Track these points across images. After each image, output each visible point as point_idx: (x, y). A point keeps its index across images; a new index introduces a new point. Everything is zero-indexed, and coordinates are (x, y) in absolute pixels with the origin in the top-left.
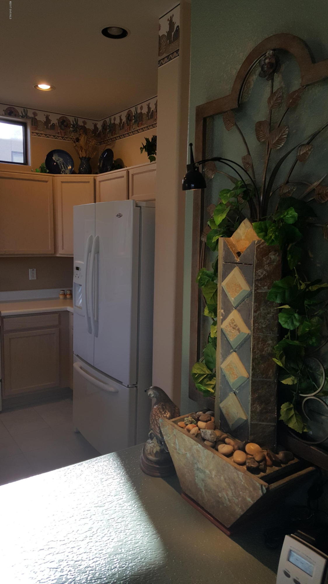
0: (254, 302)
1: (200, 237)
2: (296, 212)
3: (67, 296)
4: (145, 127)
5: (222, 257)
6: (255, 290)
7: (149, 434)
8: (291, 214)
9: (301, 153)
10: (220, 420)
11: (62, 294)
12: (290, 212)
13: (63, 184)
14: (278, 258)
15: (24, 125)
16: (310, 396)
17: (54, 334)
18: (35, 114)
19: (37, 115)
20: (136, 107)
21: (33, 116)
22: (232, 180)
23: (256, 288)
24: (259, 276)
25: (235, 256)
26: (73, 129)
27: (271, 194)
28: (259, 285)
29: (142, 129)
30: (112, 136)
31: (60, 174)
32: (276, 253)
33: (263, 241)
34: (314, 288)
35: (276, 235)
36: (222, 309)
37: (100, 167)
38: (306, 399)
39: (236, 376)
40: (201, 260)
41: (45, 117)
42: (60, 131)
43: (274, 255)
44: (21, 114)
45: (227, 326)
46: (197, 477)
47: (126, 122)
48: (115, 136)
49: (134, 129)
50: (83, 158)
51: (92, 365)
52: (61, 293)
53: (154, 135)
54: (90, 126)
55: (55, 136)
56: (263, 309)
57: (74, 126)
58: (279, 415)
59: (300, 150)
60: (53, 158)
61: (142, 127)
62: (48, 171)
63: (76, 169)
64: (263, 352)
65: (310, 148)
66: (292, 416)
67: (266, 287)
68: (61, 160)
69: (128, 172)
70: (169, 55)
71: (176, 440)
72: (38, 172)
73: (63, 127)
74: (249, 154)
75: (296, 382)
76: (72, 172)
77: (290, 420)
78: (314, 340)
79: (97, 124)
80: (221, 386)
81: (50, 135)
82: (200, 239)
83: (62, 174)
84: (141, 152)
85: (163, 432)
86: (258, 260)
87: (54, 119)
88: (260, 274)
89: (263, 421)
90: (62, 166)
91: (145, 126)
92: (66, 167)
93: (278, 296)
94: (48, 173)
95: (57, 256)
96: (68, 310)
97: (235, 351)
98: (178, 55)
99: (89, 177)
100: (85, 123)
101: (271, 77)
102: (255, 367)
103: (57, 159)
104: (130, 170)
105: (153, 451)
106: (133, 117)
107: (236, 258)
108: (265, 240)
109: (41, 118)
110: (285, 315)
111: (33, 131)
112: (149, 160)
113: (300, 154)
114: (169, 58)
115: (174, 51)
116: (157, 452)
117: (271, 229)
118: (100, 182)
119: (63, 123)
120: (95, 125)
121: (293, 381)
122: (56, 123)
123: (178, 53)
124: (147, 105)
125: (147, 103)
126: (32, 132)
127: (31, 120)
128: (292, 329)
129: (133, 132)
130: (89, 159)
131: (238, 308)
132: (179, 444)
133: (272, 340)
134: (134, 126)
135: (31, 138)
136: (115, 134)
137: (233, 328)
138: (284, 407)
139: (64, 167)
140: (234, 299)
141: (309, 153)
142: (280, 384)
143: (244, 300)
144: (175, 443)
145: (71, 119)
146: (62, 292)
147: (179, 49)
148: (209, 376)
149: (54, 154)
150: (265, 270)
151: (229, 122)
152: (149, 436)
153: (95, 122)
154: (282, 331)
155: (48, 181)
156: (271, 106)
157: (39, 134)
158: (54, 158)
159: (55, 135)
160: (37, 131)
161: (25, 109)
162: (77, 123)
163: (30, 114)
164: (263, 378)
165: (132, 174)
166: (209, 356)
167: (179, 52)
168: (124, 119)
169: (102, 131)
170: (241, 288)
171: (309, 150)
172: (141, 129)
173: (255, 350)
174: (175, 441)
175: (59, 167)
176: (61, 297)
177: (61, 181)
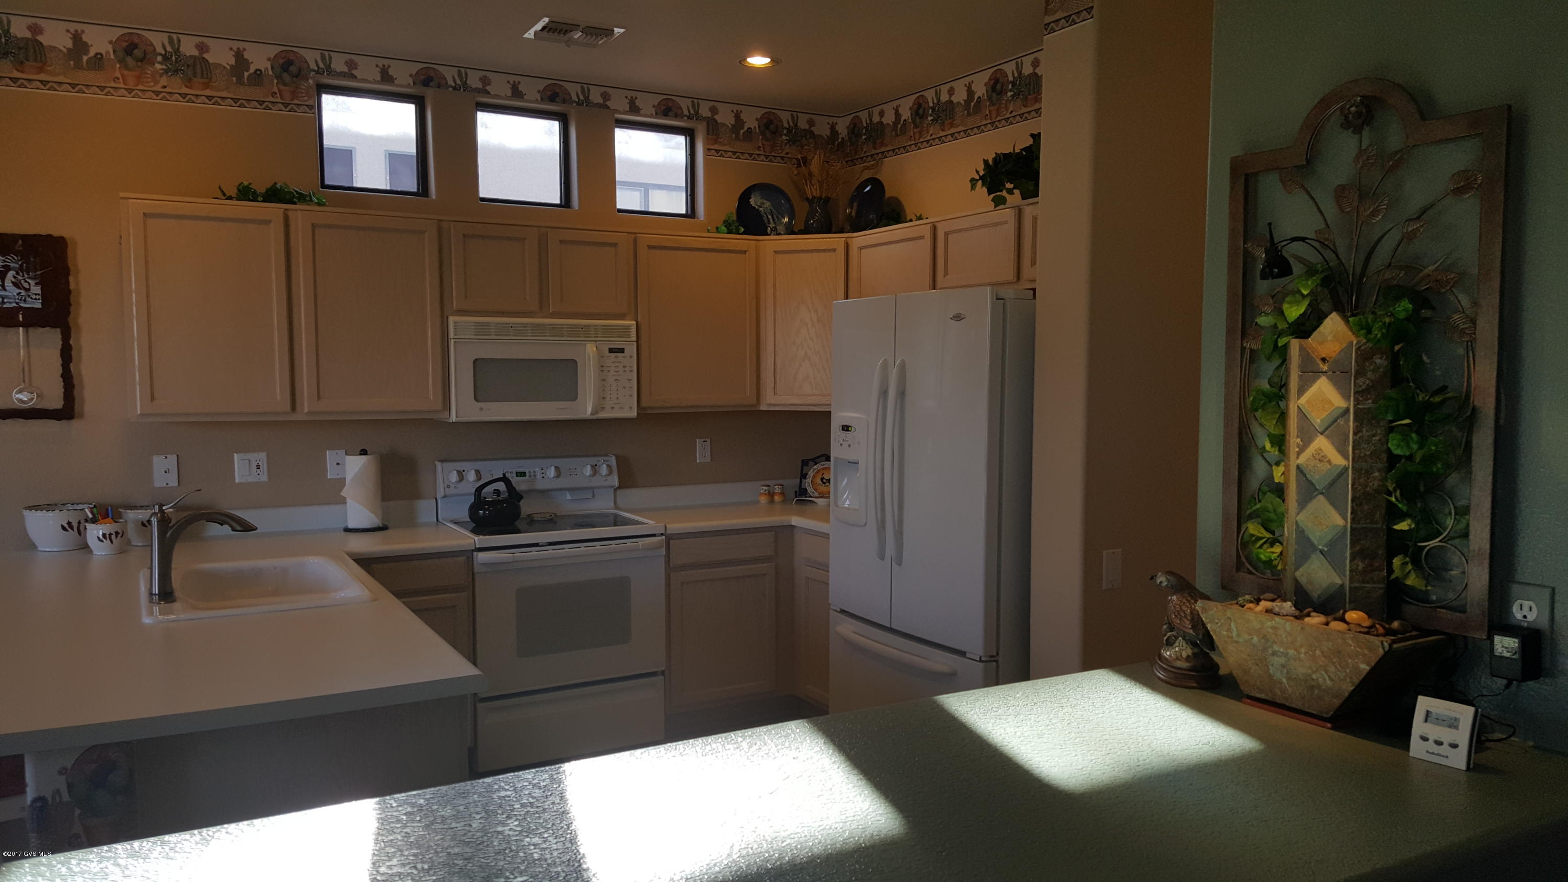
0: (1354, 422)
1: (1242, 342)
2: (1411, 304)
3: (776, 497)
4: (958, 131)
5: (1297, 365)
6: (1355, 406)
7: (1165, 638)
8: (1403, 306)
9: (1410, 229)
10: (1295, 596)
11: (765, 494)
12: (1402, 304)
13: (779, 256)
14: (1385, 363)
15: (690, 134)
16: (1434, 543)
17: (765, 575)
18: (714, 110)
19: (717, 113)
20: (936, 90)
21: (709, 115)
22: (1299, 261)
23: (1356, 403)
24: (1360, 386)
25: (1320, 363)
26: (787, 138)
27: (1365, 280)
28: (1361, 399)
29: (952, 135)
30: (875, 149)
31: (767, 234)
32: (1383, 357)
33: (1364, 341)
34: (1437, 399)
35: (1383, 334)
36: (1298, 437)
37: (853, 216)
38: (1428, 548)
39: (1325, 527)
40: (1242, 377)
41: (734, 115)
42: (763, 145)
43: (1381, 358)
44: (686, 112)
45: (1309, 459)
46: (1272, 665)
47: (910, 120)
48: (883, 149)
49: (931, 135)
50: (816, 200)
51: (887, 627)
52: (762, 491)
53: (999, 152)
54: (822, 129)
55: (753, 154)
56: (1367, 431)
57: (789, 130)
58: (1390, 571)
59: (1408, 226)
60: (750, 201)
61: (953, 130)
62: (742, 230)
63: (799, 224)
64: (1366, 487)
65: (1422, 224)
66: (1410, 571)
67: (1370, 401)
68: (767, 204)
69: (935, 229)
70: (1070, 16)
71: (1232, 624)
72: (723, 233)
73: (768, 133)
74: (1327, 224)
75: (1413, 526)
76: (790, 231)
77: (1407, 575)
78: (1439, 466)
79: (836, 123)
80: (1297, 547)
81: (742, 153)
82: (1242, 344)
83: (770, 235)
84: (972, 187)
85: (1206, 619)
86: (1358, 366)
87: (751, 120)
88: (1361, 384)
89: (1368, 583)
90: (770, 217)
91: (961, 128)
92: (778, 219)
93: (1389, 411)
94: (743, 233)
95: (761, 409)
96: (792, 524)
97: (1322, 494)
98: (1092, 18)
99: (835, 240)
100: (811, 123)
101: (1358, 130)
102: (1355, 508)
103: (759, 204)
104: (939, 225)
105: (1181, 656)
106: (931, 110)
107: (1321, 366)
108: (1368, 341)
109: (725, 117)
110: (1398, 437)
111: (709, 147)
112: (993, 204)
113: (1407, 230)
114: (1070, 21)
115: (1082, 9)
116: (1188, 656)
117: (1377, 326)
118: (860, 248)
119: (769, 125)
120: (833, 127)
121: (1410, 525)
122: (755, 127)
123: (1092, 12)
124: (965, 85)
125: (967, 80)
126: (709, 149)
127: (705, 123)
128: (1408, 454)
129: (929, 140)
130: (828, 199)
131: (1326, 433)
132: (1236, 628)
133: (1379, 471)
134: (932, 128)
135: (705, 161)
136: (882, 144)
137: (1319, 460)
138: (1397, 561)
139: (774, 220)
140: (1321, 421)
141: (1422, 230)
142: (1390, 531)
143: (1336, 421)
144: (1229, 630)
145: (785, 117)
146: (765, 488)
147: (1092, 7)
148: (1270, 540)
149: (753, 193)
150: (1368, 379)
151: (1290, 182)
152: (1165, 642)
153: (831, 120)
154: (1393, 460)
155: (747, 251)
156: (1359, 166)
157: (738, 154)
158: (752, 201)
159: (751, 152)
160: (716, 147)
161: (695, 101)
162: (796, 125)
163: (705, 112)
164: (1367, 523)
165: (945, 232)
166: (1268, 511)
167: (1094, 12)
168: (906, 114)
169: (847, 138)
170: (1333, 405)
171: (1422, 226)
172: (950, 134)
173: (1355, 486)
174: (1230, 626)
175: (764, 221)
176: (763, 500)
177: (775, 250)
